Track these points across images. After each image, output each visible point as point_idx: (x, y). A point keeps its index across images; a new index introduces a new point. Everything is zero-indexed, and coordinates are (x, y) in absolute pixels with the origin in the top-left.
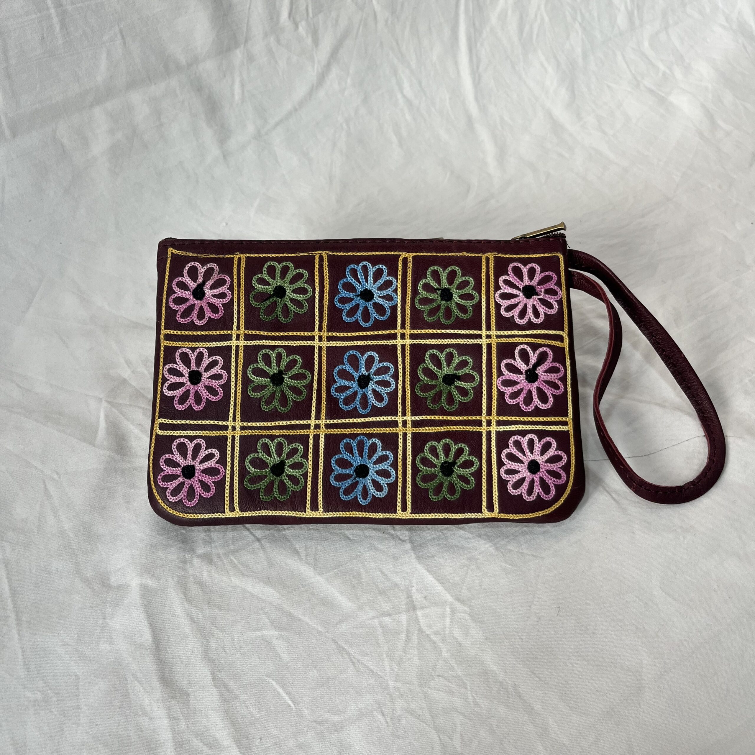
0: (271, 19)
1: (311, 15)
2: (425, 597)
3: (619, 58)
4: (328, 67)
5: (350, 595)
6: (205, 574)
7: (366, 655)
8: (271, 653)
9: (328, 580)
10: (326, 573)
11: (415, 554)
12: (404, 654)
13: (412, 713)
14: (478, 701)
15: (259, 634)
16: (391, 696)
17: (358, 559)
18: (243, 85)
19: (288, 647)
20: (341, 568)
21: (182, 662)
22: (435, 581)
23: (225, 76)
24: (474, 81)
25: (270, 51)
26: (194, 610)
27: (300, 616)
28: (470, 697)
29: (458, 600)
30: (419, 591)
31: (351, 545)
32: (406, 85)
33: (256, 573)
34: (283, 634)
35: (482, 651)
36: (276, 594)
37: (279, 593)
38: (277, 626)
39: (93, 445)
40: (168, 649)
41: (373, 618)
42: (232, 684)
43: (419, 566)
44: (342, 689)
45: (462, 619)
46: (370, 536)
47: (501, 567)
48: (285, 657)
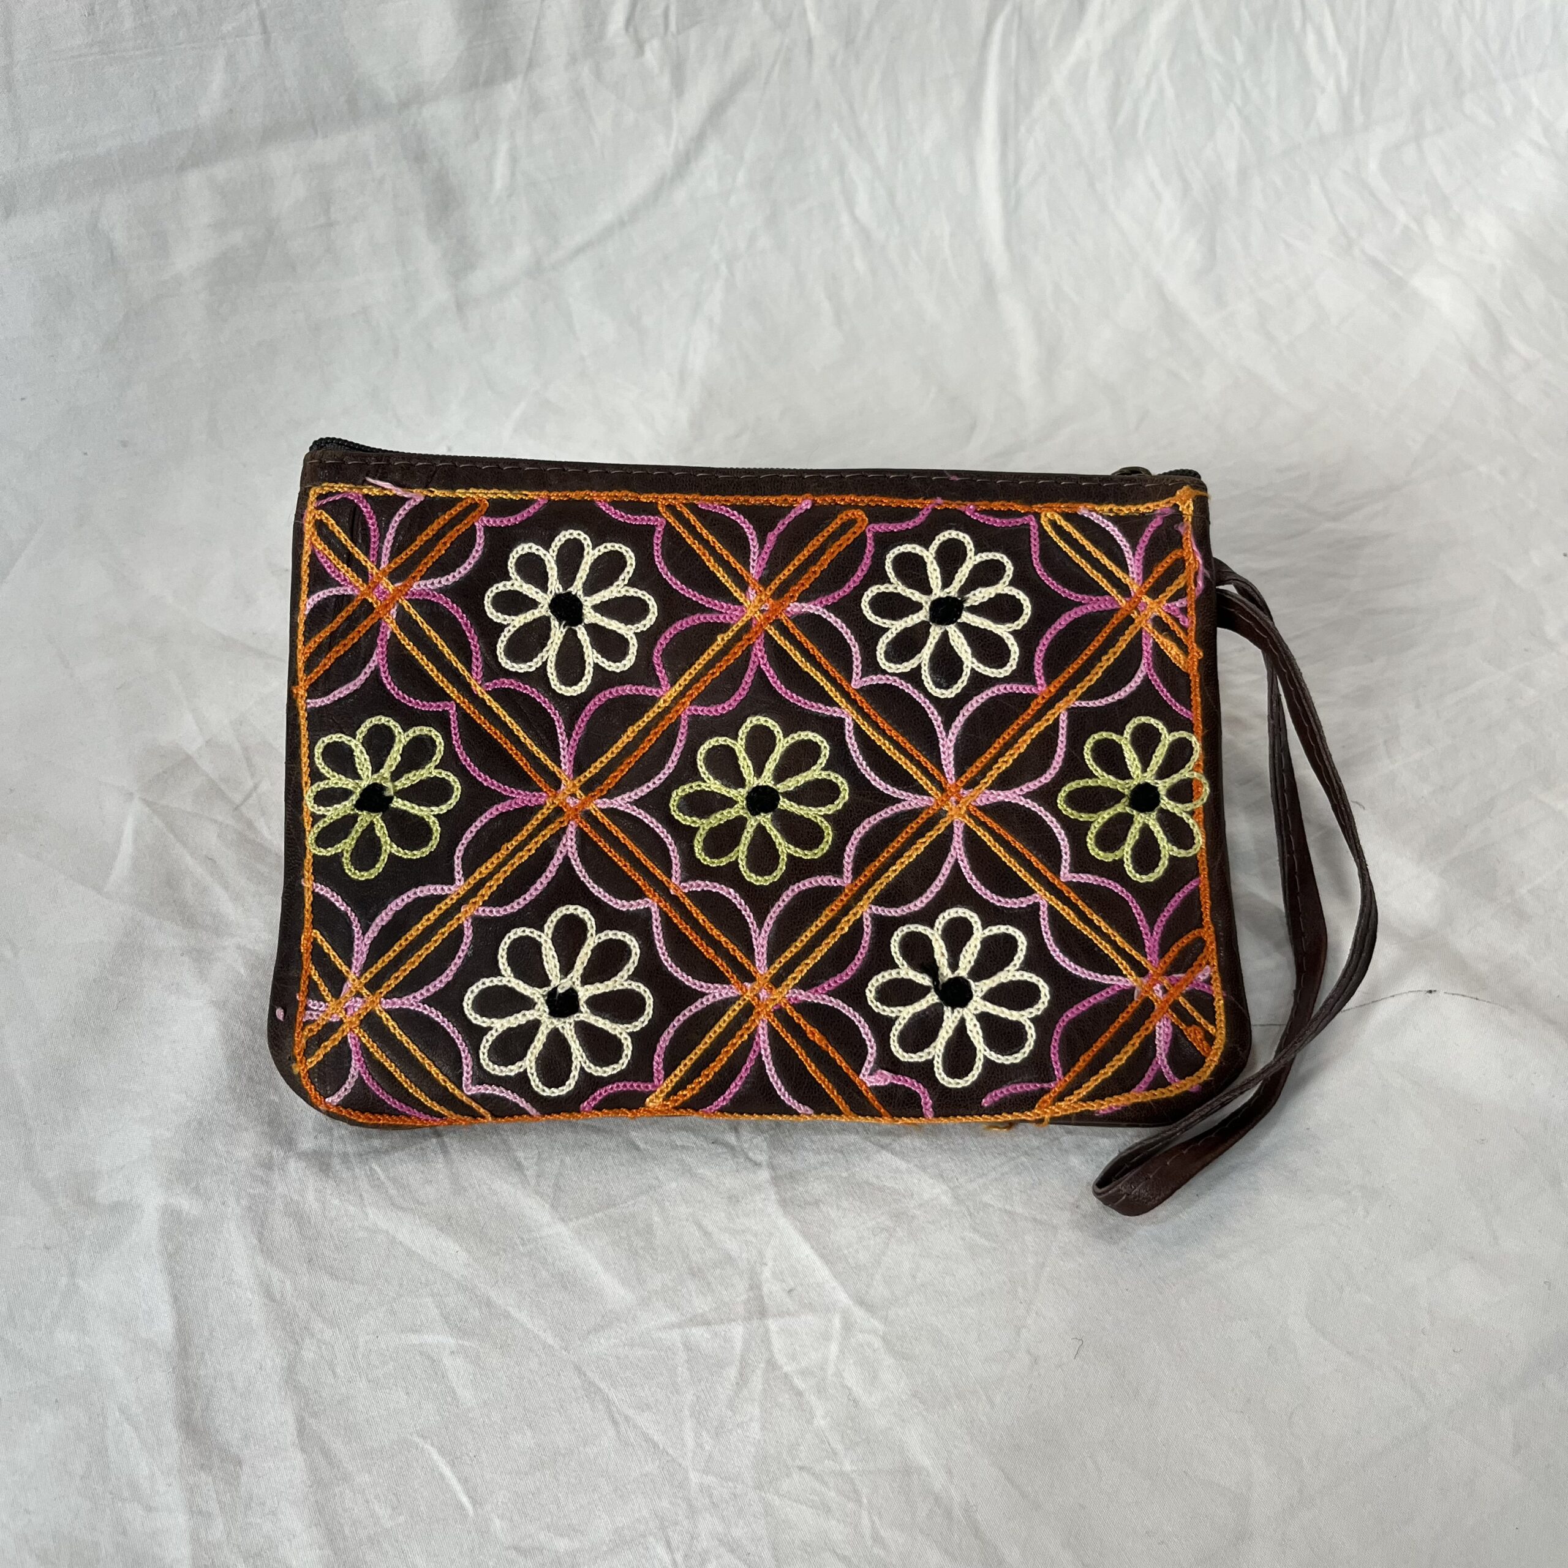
0: (588, 26)
1: (673, 27)
2: (790, 1291)
3: (1315, 188)
4: (699, 140)
5: (625, 1270)
6: (311, 1196)
7: (644, 1407)
8: (435, 1385)
9: (580, 1233)
10: (577, 1218)
11: (778, 1193)
12: (730, 1413)
13: (733, 1547)
14: (882, 1532)
15: (414, 1339)
16: (690, 1506)
17: (651, 1193)
18: (514, 160)
19: (474, 1375)
20: (612, 1210)
21: (234, 1389)
22: (814, 1257)
23: (477, 136)
24: (1005, 205)
25: (579, 94)
26: (276, 1275)
27: (510, 1309)
28: (866, 1521)
29: (861, 1302)
30: (778, 1276)
31: (638, 1161)
32: (862, 197)
33: (423, 1204)
34: (466, 1343)
35: (903, 1421)
36: (463, 1256)
37: (470, 1252)
38: (456, 1326)
39: (98, 889)
40: (207, 1354)
41: (672, 1326)
42: (338, 1446)
43: (783, 1222)
44: (583, 1480)
45: (866, 1347)
46: (683, 1147)
47: (963, 1239)
48: (466, 1395)
